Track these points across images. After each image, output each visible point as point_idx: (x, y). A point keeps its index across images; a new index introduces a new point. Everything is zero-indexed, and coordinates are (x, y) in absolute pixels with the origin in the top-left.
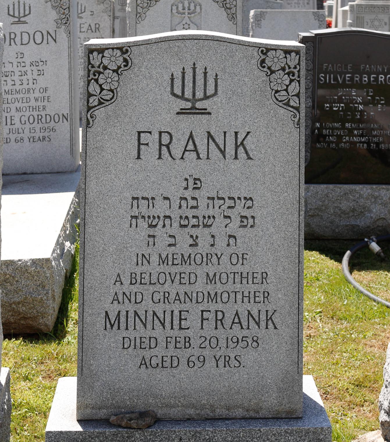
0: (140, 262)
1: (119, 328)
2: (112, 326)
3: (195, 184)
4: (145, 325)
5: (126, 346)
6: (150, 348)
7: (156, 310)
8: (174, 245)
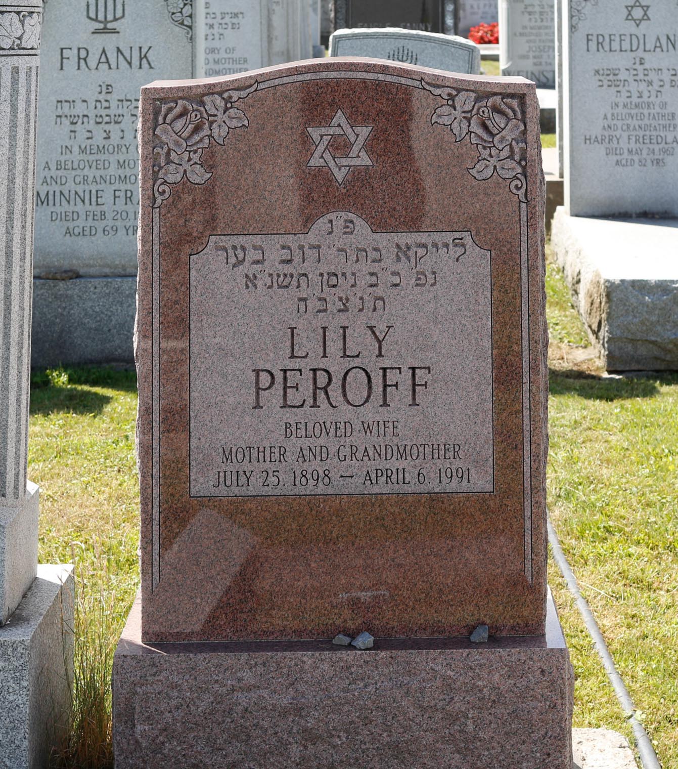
0: (64, 152)
1: (48, 205)
2: (42, 203)
3: (108, 89)
4: (69, 202)
5: (54, 219)
6: (73, 220)
7: (78, 190)
8: (91, 138)
